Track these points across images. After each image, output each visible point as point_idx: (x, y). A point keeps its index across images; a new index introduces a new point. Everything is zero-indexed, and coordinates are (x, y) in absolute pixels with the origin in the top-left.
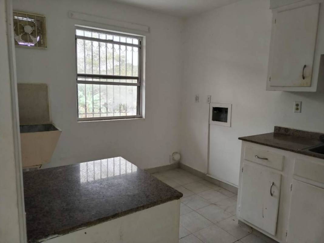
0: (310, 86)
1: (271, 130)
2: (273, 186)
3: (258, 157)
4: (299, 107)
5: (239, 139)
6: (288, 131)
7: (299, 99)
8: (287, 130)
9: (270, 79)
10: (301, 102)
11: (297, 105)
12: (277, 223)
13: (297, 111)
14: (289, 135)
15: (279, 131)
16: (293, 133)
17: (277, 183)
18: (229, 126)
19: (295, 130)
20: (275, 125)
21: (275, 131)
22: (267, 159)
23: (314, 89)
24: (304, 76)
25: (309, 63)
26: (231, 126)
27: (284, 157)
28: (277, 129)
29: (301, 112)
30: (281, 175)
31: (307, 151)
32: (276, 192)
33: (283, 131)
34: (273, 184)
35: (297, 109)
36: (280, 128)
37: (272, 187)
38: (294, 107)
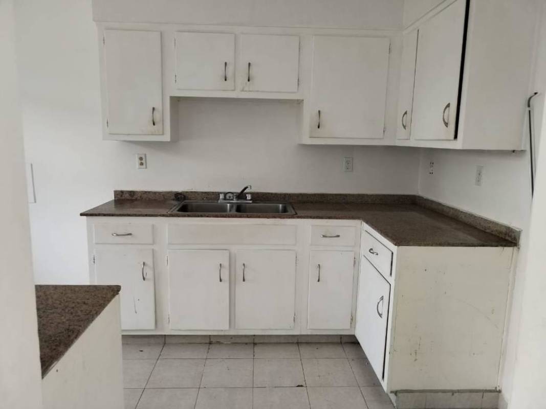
0: (163, 134)
1: (112, 197)
2: (145, 267)
3: (117, 235)
4: (143, 161)
5: (82, 215)
6: (134, 195)
7: (142, 151)
8: (132, 193)
9: (107, 123)
10: (145, 155)
11: (141, 159)
12: (156, 312)
13: (142, 167)
14: (136, 200)
15: (122, 196)
16: (141, 197)
17: (149, 262)
18: (33, 201)
19: (142, 192)
20: (114, 190)
21: (115, 198)
22: (130, 234)
23: (167, 138)
24: (155, 121)
25: (158, 106)
26: (35, 202)
27: (153, 226)
28: (118, 195)
29: (146, 168)
30: (153, 250)
31: (176, 212)
32: (149, 275)
33: (127, 196)
34: (144, 264)
35: (142, 164)
36: (122, 192)
37: (143, 269)
38: (137, 162)
